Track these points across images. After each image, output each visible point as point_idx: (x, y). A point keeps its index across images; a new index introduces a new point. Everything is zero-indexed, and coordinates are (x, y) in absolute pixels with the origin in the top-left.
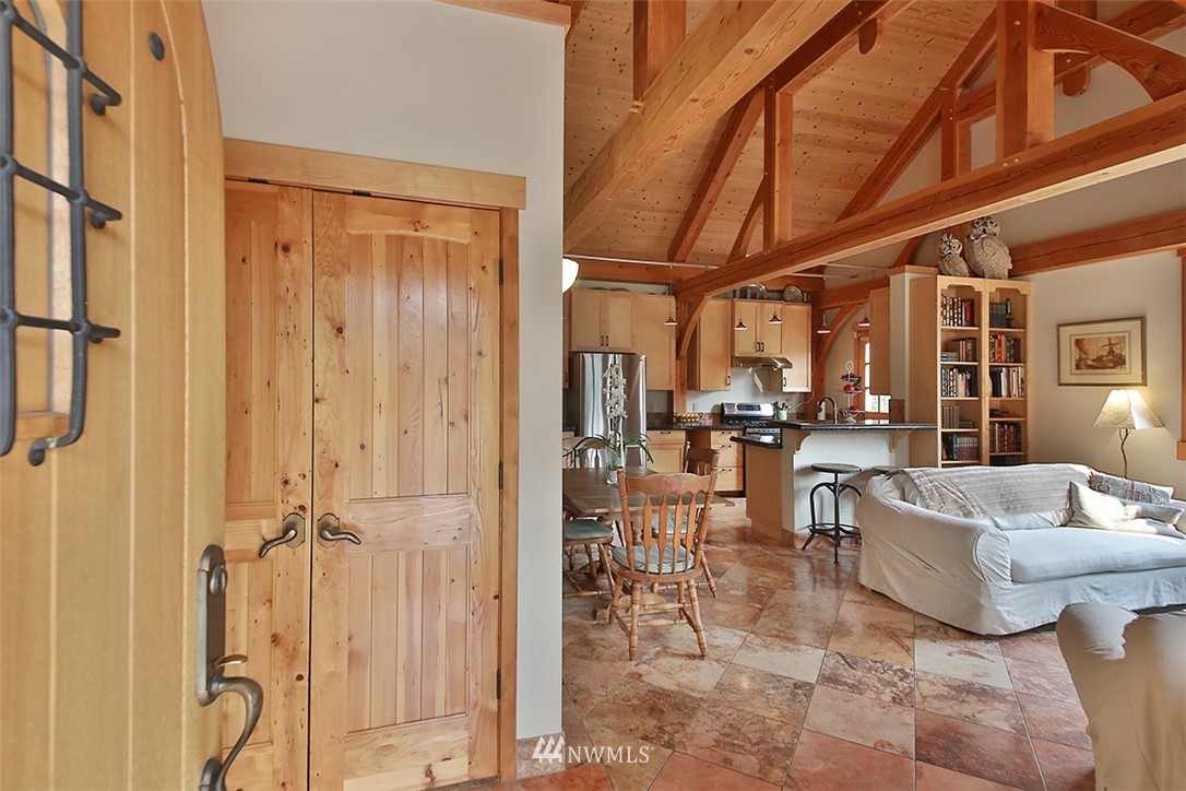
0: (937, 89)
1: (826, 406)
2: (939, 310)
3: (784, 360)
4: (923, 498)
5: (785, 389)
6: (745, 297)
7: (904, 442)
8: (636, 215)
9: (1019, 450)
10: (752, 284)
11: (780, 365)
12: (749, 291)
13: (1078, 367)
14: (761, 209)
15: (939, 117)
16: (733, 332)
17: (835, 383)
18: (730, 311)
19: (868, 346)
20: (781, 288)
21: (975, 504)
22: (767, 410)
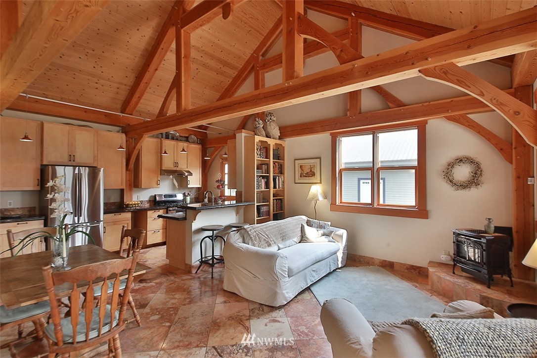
0: (252, 54)
1: (208, 195)
2: (256, 151)
3: (188, 172)
4: (252, 240)
5: (189, 186)
6: (168, 138)
7: (242, 211)
8: (97, 81)
9: (282, 210)
10: (171, 131)
11: (186, 174)
12: (170, 135)
13: (301, 176)
14: (174, 91)
15: (253, 67)
16: (161, 156)
17: (213, 184)
18: (159, 145)
19: (226, 166)
20: (187, 136)
21: (272, 240)
22: (180, 197)
